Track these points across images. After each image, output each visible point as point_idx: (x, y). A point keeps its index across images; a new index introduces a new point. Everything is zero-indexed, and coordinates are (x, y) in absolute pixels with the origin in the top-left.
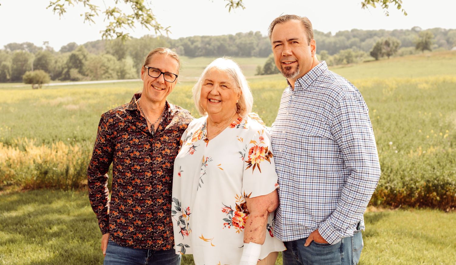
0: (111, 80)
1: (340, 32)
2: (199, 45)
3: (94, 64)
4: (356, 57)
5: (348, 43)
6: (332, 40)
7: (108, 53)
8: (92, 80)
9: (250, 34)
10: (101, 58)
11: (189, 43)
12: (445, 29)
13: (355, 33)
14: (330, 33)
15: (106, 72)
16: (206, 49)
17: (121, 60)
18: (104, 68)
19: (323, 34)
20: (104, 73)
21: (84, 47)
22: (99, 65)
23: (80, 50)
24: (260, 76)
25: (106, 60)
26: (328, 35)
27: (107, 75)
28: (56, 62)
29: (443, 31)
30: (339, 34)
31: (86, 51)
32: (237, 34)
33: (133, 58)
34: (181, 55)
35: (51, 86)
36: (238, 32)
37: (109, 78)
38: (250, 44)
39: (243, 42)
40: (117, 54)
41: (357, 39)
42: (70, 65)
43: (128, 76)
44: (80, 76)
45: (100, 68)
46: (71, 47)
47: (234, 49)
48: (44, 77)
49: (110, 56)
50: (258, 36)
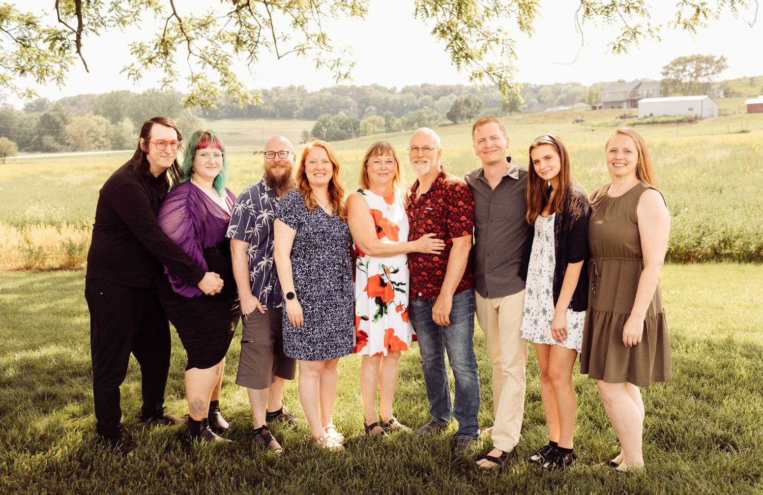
0: (102, 151)
1: (407, 87)
2: (223, 102)
3: (79, 128)
4: (430, 119)
5: (417, 102)
6: (397, 97)
7: (96, 113)
9: (291, 89)
10: (88, 121)
12: (535, 85)
13: (426, 88)
14: (395, 88)
15: (96, 139)
16: (232, 108)
17: (117, 124)
18: (94, 134)
19: (385, 89)
20: (94, 142)
21: (61, 105)
22: (85, 131)
23: (55, 110)
25: (95, 123)
26: (392, 91)
27: (97, 143)
28: (21, 126)
29: (533, 87)
30: (405, 91)
31: (64, 111)
32: (273, 89)
33: (133, 121)
34: (199, 116)
35: (18, 159)
36: (275, 86)
37: (99, 147)
38: (291, 102)
39: (282, 100)
40: (110, 115)
41: (429, 97)
42: (43, 129)
43: (127, 145)
44: (57, 145)
45: (88, 134)
46: (42, 104)
47: (270, 108)
48: (9, 147)
49: (100, 118)
50: (301, 91)
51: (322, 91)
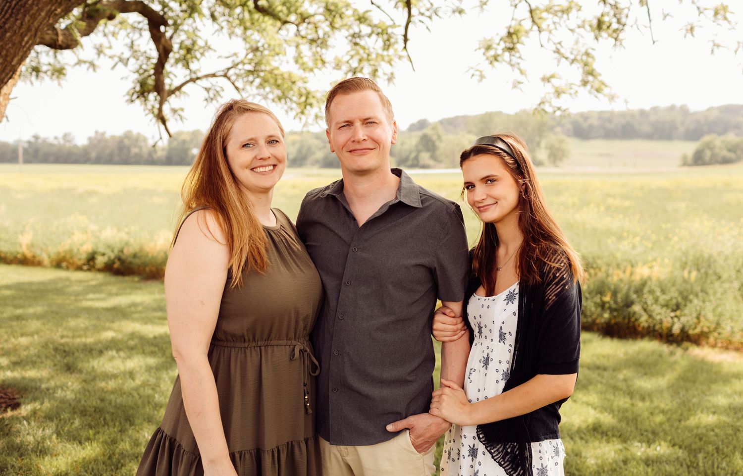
2: (595, 122)
8: (448, 168)
9: (672, 108)
11: (581, 120)
16: (605, 128)
21: (438, 125)
23: (433, 129)
24: (686, 169)
28: (403, 144)
31: (441, 130)
32: (652, 108)
34: (569, 136)
38: (671, 121)
39: (661, 119)
42: (421, 147)
44: (431, 162)
46: (422, 124)
47: (646, 128)
50: (684, 111)
51: (709, 109)
